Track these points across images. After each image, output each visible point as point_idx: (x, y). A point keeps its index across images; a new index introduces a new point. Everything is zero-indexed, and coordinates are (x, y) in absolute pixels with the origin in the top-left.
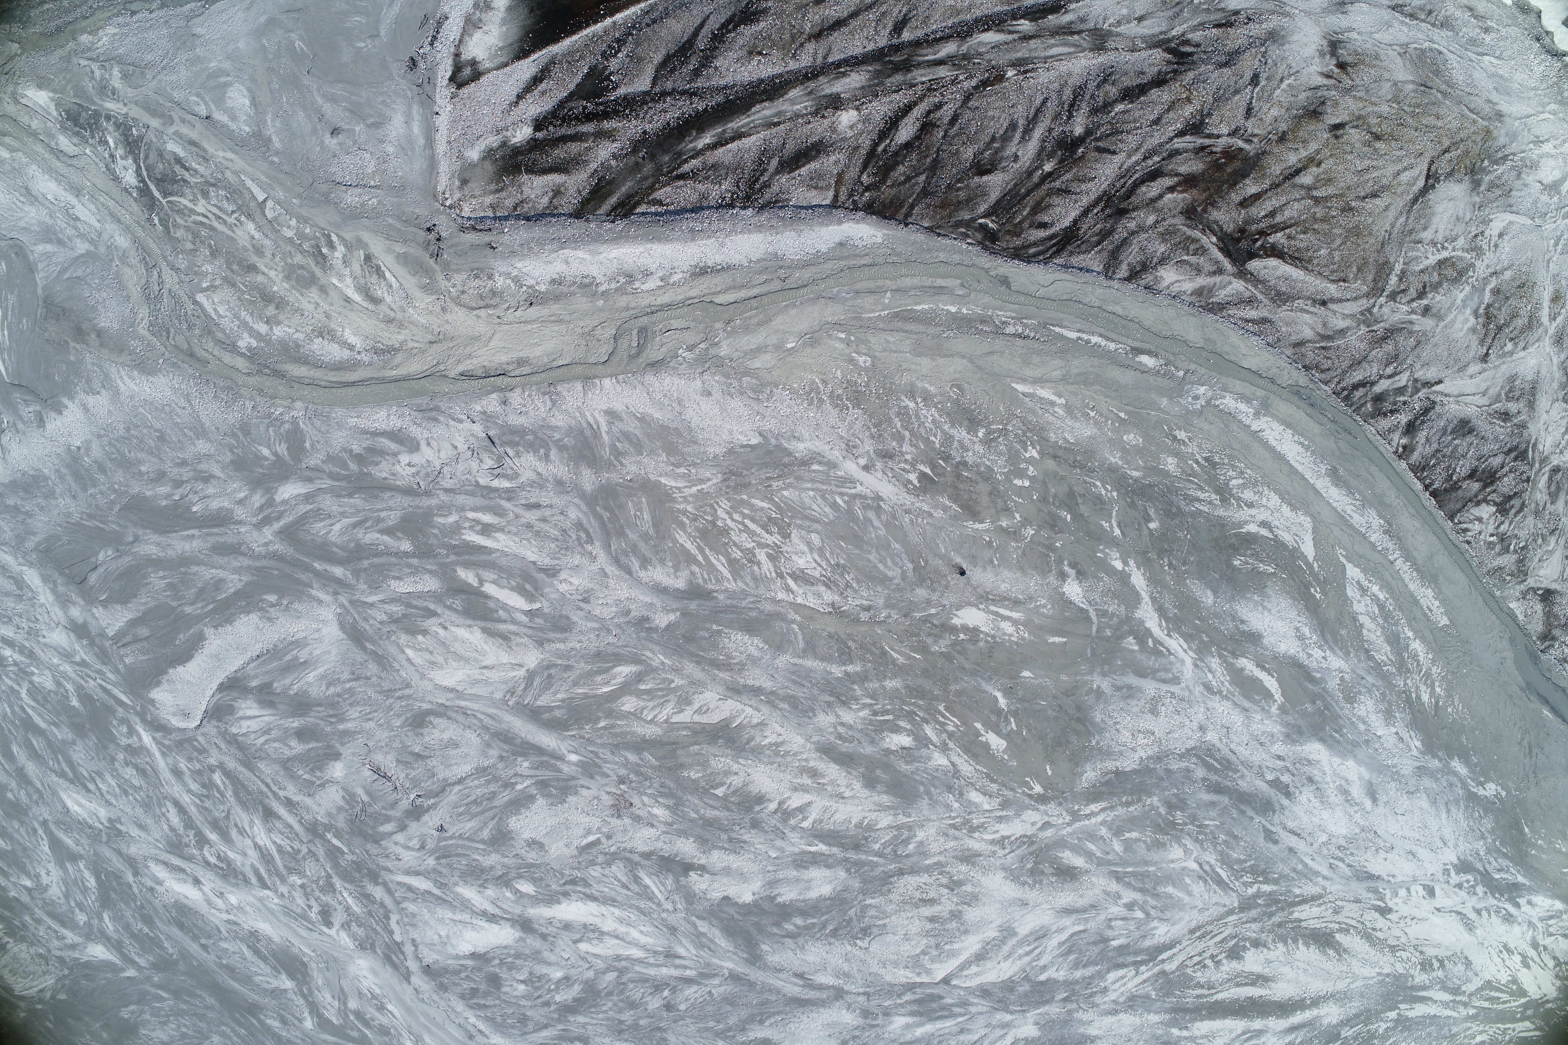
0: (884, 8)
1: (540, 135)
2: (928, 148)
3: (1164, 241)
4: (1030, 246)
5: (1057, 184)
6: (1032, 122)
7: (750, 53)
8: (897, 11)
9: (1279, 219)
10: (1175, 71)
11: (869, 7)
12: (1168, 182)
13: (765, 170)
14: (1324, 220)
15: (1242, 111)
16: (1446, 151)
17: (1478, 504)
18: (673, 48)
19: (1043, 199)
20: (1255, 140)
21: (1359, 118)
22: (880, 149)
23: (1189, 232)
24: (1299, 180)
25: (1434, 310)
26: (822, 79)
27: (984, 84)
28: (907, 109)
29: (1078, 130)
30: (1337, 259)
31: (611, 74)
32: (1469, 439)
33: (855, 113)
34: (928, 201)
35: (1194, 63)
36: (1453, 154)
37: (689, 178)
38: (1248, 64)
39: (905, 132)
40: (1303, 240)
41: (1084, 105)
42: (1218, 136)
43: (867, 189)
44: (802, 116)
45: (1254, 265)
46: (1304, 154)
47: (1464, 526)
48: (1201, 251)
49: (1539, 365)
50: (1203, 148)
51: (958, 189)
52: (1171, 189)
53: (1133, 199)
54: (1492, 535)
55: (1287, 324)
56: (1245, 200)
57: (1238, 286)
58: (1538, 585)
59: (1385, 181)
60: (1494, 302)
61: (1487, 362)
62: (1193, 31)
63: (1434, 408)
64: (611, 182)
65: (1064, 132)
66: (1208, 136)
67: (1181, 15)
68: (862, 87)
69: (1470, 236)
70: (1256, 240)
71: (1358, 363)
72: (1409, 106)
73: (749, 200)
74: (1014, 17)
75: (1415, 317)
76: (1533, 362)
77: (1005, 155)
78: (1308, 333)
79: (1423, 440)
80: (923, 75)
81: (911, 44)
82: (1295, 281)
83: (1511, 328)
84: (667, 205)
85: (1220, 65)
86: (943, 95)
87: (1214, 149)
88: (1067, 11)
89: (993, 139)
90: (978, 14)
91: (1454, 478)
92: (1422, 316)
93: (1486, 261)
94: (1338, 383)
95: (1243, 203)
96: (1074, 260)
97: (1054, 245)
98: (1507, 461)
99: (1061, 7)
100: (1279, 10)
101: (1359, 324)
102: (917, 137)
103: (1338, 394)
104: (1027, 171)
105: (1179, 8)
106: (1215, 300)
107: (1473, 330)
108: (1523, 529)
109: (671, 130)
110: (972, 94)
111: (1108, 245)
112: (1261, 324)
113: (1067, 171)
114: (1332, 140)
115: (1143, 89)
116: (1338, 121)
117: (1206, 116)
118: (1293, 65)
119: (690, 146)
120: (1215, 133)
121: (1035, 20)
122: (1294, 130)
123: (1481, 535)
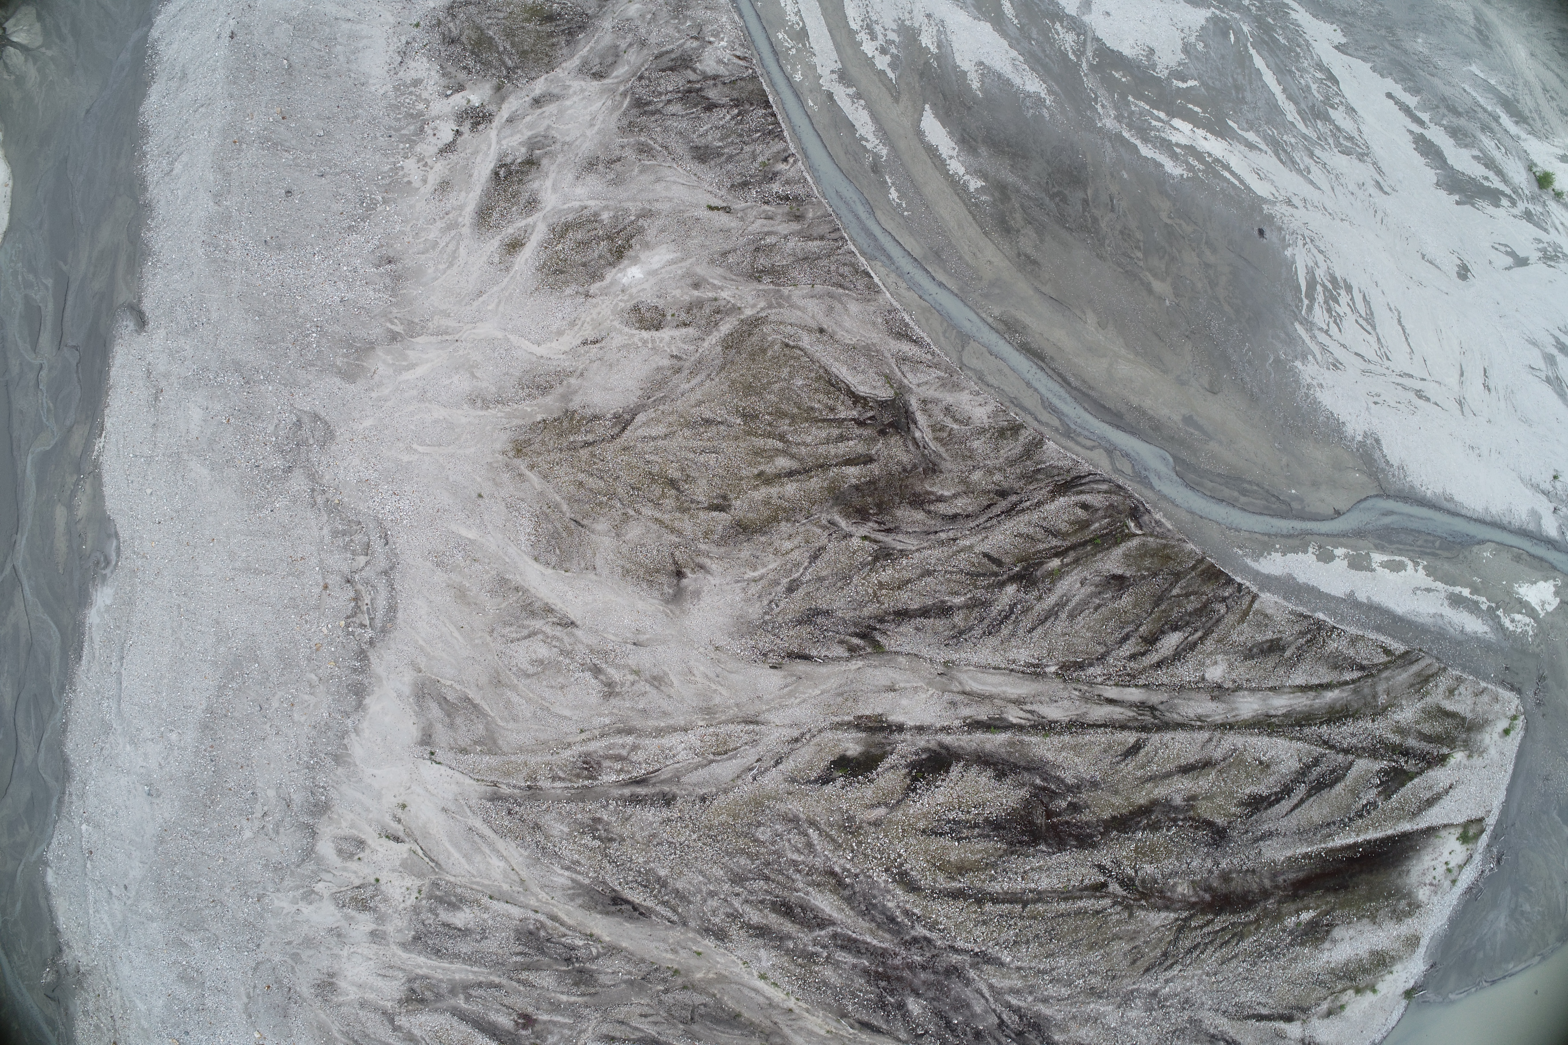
0: (1139, 773)
1: (1445, 750)
2: (1160, 619)
3: (971, 450)
4: (1106, 492)
5: (1055, 542)
6: (1052, 613)
7: (1268, 766)
8: (1130, 767)
9: (835, 432)
10: (882, 621)
11: (1151, 779)
12: (942, 508)
13: (1298, 649)
14: (782, 414)
15: (825, 557)
16: (587, 444)
17: (715, 77)
18: (1325, 793)
19: (1075, 532)
20: (824, 522)
21: (686, 511)
22: (1199, 634)
23: (942, 450)
24: (794, 465)
26: (1219, 719)
27: (1081, 666)
28: (1159, 665)
29: (1011, 589)
30: (786, 370)
31: (1378, 786)
32: (703, 142)
33: (1207, 676)
34: (1179, 568)
35: (855, 624)
36: (580, 438)
39: (1171, 641)
40: (818, 402)
41: (995, 613)
42: (865, 538)
43: (1224, 599)
44: (1250, 690)
45: (885, 393)
46: (774, 491)
47: (741, 63)
48: (936, 428)
49: (573, 186)
50: (888, 531)
51: (1148, 569)
52: (941, 499)
53: (986, 503)
54: (710, 42)
55: (874, 324)
56: (865, 463)
57: (911, 379)
59: (687, 433)
60: (604, 267)
61: (643, 209)
62: (838, 659)
63: (733, 186)
64: (1412, 685)
65: (1026, 593)
66: (876, 541)
67: (843, 681)
68: (1189, 699)
69: (603, 344)
70: (872, 418)
71: (807, 259)
72: (612, 507)
73: (1320, 625)
74: (1021, 728)
75: (716, 282)
76: (580, 191)
77: (1093, 588)
78: (854, 307)
79: (760, 159)
80: (1131, 694)
81: (1130, 728)
82: (845, 363)
83: (595, 232)
84: (1381, 647)
85: (827, 613)
86: (1124, 667)
87: (876, 526)
88: (965, 718)
89: (1096, 609)
90: (1056, 740)
91: (736, 111)
92: (707, 280)
93: (594, 312)
94: (839, 248)
95: (868, 460)
96: (1068, 463)
97: (1081, 485)
98: (661, 105)
99: (969, 725)
100: (723, 657)
101: (789, 296)
102: (1163, 632)
103: (842, 238)
104: (1078, 565)
105: (840, 690)
106: (943, 374)
107: (647, 246)
108: (667, 35)
109: (1353, 716)
110: (1098, 659)
111: (1030, 465)
112: (903, 335)
113: (1040, 552)
114: (732, 496)
115: (925, 613)
116: (715, 514)
117: (868, 564)
118: (738, 591)
119: (1345, 695)
120: (866, 543)
121: (1001, 719)
122: (774, 519)
123: (724, 48)
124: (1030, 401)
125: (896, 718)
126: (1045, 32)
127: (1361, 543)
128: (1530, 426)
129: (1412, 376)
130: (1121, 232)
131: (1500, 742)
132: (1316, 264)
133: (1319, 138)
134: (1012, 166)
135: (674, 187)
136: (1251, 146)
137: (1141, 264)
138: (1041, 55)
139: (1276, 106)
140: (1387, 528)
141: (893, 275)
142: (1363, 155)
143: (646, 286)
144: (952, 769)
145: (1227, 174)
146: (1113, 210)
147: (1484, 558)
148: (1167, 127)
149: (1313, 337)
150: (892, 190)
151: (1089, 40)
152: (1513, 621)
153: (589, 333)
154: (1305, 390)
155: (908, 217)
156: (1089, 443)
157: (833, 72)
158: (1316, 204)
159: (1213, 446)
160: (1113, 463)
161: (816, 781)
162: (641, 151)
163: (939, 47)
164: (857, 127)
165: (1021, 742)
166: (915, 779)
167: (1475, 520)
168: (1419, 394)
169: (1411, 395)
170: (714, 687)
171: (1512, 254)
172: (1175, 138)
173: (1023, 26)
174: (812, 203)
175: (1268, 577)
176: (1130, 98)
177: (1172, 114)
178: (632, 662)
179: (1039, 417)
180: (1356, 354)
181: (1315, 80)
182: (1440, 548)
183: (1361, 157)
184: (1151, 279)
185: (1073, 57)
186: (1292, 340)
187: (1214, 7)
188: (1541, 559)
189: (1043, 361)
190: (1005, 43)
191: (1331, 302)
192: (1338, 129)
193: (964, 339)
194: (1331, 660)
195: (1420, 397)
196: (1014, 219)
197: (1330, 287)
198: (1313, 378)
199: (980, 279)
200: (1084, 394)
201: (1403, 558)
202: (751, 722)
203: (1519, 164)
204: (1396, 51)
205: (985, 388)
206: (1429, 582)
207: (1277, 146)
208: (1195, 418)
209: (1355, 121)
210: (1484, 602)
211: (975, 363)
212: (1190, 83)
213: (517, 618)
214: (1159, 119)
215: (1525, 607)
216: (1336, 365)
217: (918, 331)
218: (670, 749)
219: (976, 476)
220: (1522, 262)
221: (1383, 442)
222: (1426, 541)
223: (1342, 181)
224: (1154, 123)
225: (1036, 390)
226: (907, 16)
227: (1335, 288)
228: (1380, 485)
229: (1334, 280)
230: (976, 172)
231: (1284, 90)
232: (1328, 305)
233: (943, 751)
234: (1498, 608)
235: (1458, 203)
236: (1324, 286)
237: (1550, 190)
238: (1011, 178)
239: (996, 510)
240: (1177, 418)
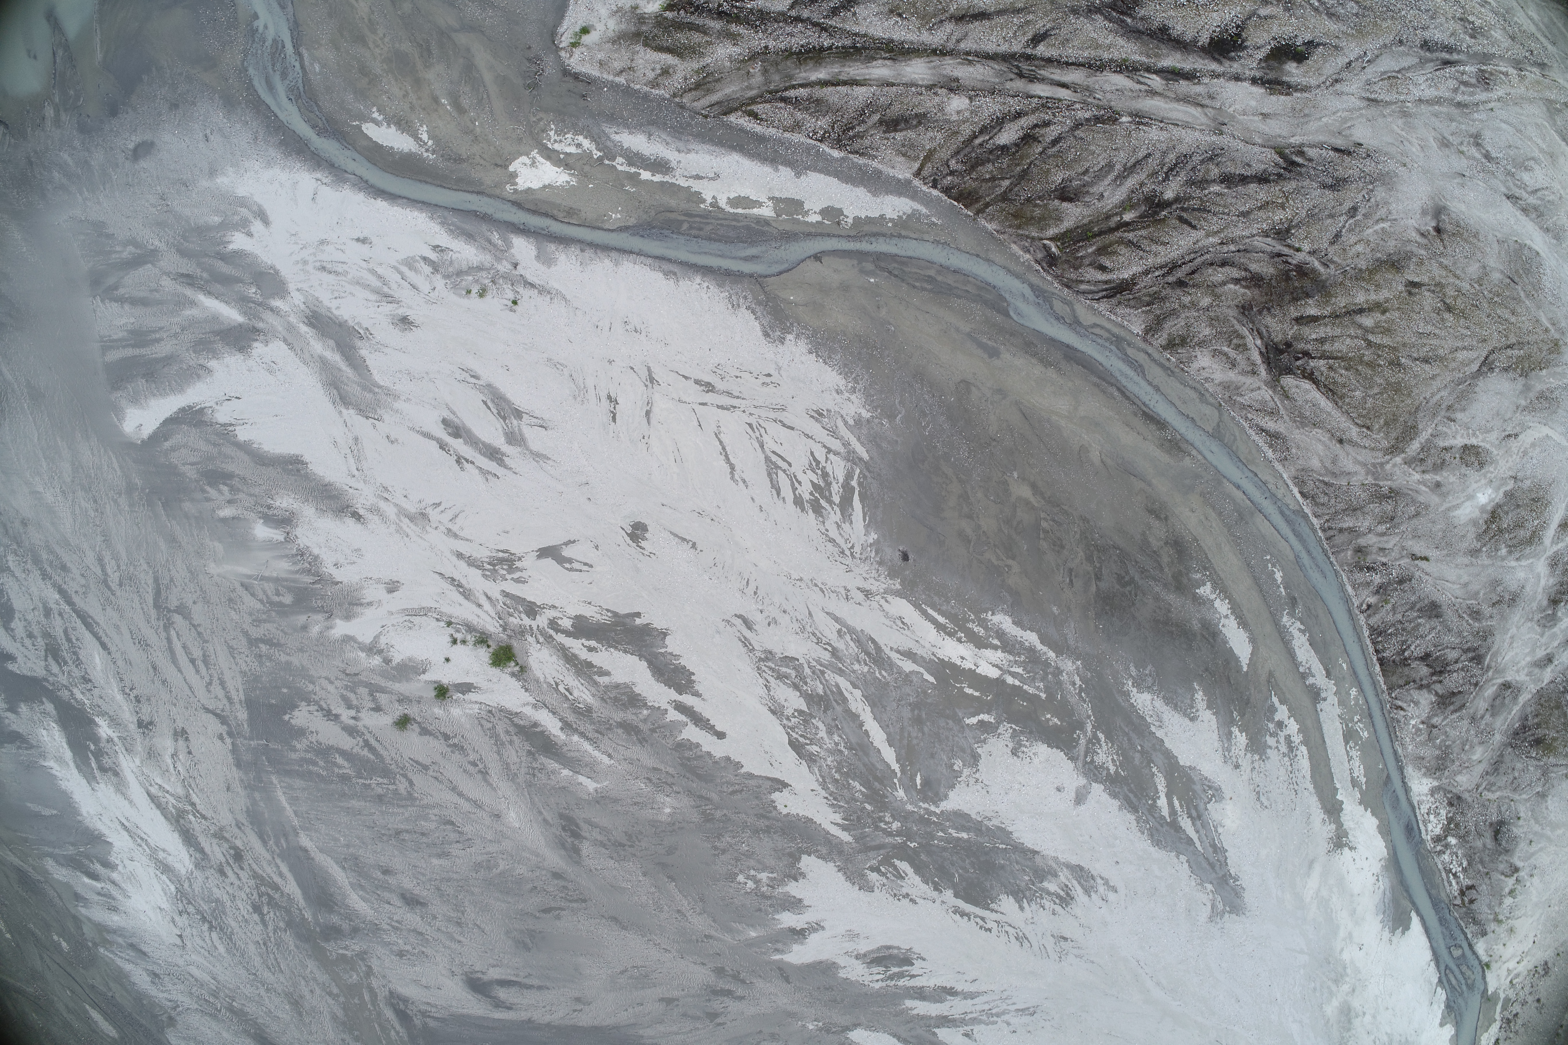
0: (1031, 17)
1: (669, 15)
2: (1022, 158)
3: (1211, 325)
4: (1082, 282)
5: (1130, 236)
6: (1130, 170)
7: (891, 11)
8: (1041, 24)
9: (1327, 347)
10: (1279, 175)
11: (1018, 11)
12: (1235, 273)
13: (863, 121)
14: (1371, 365)
15: (1329, 235)
16: (1510, 347)
17: (1421, 687)
19: (1111, 245)
20: (1332, 266)
21: (1438, 284)
22: (977, 141)
23: (1238, 327)
24: (1359, 319)
25: (1444, 489)
26: (948, 60)
27: (1098, 119)
28: (1017, 116)
29: (1169, 195)
30: (1368, 405)
32: (1434, 622)
33: (967, 101)
34: (1004, 205)
35: (1300, 174)
36: (1516, 352)
37: (791, 103)
38: (1351, 196)
39: (1008, 136)
40: (1342, 376)
41: (1183, 173)
42: (1298, 250)
43: (952, 173)
44: (917, 86)
45: (1288, 381)
46: (1373, 297)
47: (1400, 703)
48: (1242, 347)
49: (1526, 580)
50: (1279, 255)
51: (1036, 205)
52: (1237, 281)
53: (1196, 276)
54: (1423, 723)
55: (1298, 448)
56: (1302, 317)
57: (1266, 394)
58: (1450, 788)
59: (1441, 352)
60: (1504, 504)
61: (1477, 557)
62: (1311, 146)
63: (1410, 580)
64: (718, 81)
65: (1154, 191)
66: (1289, 246)
67: (1305, 127)
68: (983, 81)
69: (1504, 434)
70: (1298, 359)
71: (1354, 510)
72: (1490, 292)
73: (839, 144)
74: (1148, 70)
75: (1424, 488)
76: (1521, 575)
77: (1091, 190)
78: (1315, 463)
79: (1389, 607)
80: (1043, 91)
81: (1042, 59)
82: (1322, 410)
83: (1512, 536)
84: (761, 120)
85: (1324, 186)
86: (1054, 115)
87: (1290, 260)
88: (1199, 83)
89: (1086, 172)
90: (1116, 55)
91: (1406, 654)
92: (1431, 490)
93: (1510, 464)
94: (1328, 521)
95: (1299, 320)
96: (1120, 310)
97: (1106, 290)
98: (1462, 658)
99: (1195, 77)
100: (1399, 157)
101: (1367, 474)
102: (1016, 145)
103: (1324, 530)
104: (1106, 213)
105: (1306, 119)
106: (1238, 399)
107: (1474, 522)
108: (1454, 728)
109: (792, 54)
110: (1082, 125)
111: (1156, 309)
112: (1274, 437)
113: (1144, 228)
114: (1405, 294)
115: (1244, 180)
116: (1416, 280)
117: (1294, 227)
118: (1394, 212)
119: (803, 75)
120: (1297, 245)
121: (1167, 79)
122: (1372, 272)
123: (1412, 718)
124: (1155, 373)
125: (1258, 91)
126: (1126, 761)
127: (788, 227)
128: (549, 360)
129: (718, 407)
130: (1062, 547)
131: (593, 21)
132: (839, 526)
133: (823, 673)
134: (1169, 611)
135: (1454, 578)
136: (909, 655)
137: (1043, 515)
138: (1133, 735)
139: (873, 705)
140: (753, 243)
141: (1280, 496)
142: (767, 659)
143: (1475, 486)
144: (1208, 40)
145: (941, 619)
146: (1071, 570)
147: (619, 212)
148: (1005, 667)
149: (846, 444)
150: (1279, 580)
151: (1081, 758)
152: (579, 145)
153: (1514, 444)
154: (858, 387)
155: (1267, 553)
156: (1097, 331)
157: (1325, 699)
158: (833, 596)
159: (966, 327)
160: (1073, 310)
161: (1318, 45)
162: (1478, 613)
163: (1231, 733)
164: (1308, 643)
165: (1148, 56)
166: (1239, 35)
167: (631, 252)
168: (709, 388)
169: (719, 385)
170: (1403, 133)
171: (561, 560)
172: (998, 656)
173: (1148, 765)
174: (1348, 565)
175: (900, 194)
176: (1043, 696)
177: (1000, 682)
178: (1464, 162)
179: (1146, 357)
180: (792, 429)
181: (820, 742)
182: (682, 222)
183: (769, 655)
184: (1032, 499)
185: (1101, 736)
186: (873, 440)
187: (935, 813)
188: (535, 212)
189: (1144, 412)
190: (1168, 744)
191: (822, 484)
192: (796, 687)
193: (1217, 435)
194: (824, 109)
195: (708, 384)
196: (1170, 556)
197: (823, 502)
198: (849, 399)
199: (1202, 494)
200: (1104, 380)
201: (732, 210)
202: (1373, 100)
203: (539, 674)
204: (704, 793)
205: (1198, 386)
206: (696, 185)
207: (878, 658)
208: (986, 356)
209: (772, 698)
210: (620, 164)
211: (1208, 410)
212: (974, 720)
213: (1545, 207)
214: (1014, 675)
215: (560, 160)
216: (818, 415)
217: (1260, 440)
218: (1430, 86)
219: (1206, 301)
220: (545, 552)
221: (760, 334)
222: (700, 229)
223: (796, 626)
224: (1020, 670)
225: (1150, 384)
226: (1256, 765)
227: (817, 500)
228: (762, 288)
229: (817, 510)
230: (1204, 603)
231: (861, 725)
232: (826, 481)
233: (1217, 56)
234: (600, 159)
235: (638, 615)
236: (830, 502)
237: (494, 646)
238: (1171, 598)
239: (1186, 269)
240: (1006, 356)
